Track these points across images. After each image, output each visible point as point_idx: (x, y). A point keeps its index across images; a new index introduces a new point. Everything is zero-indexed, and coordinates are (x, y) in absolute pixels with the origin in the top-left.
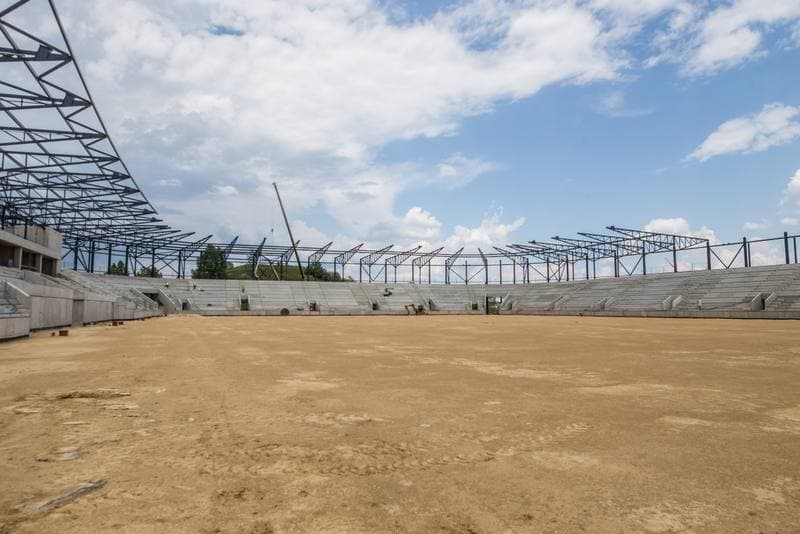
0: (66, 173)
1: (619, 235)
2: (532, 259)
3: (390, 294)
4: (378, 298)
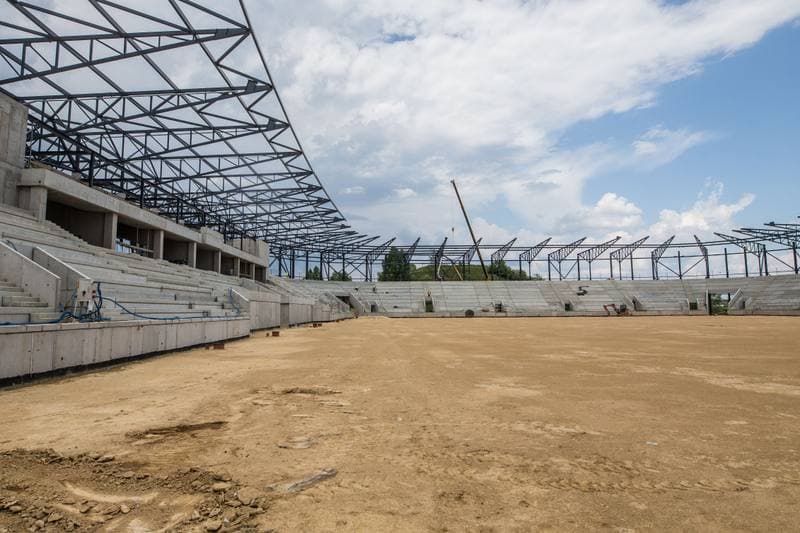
4: (572, 299)
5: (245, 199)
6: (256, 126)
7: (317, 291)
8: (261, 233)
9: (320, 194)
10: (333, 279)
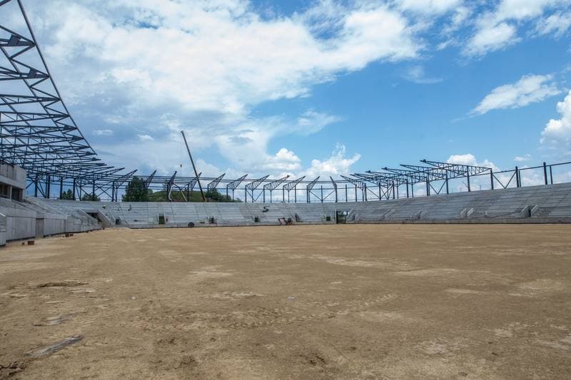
1: (429, 166)
2: (368, 184)
3: (267, 210)
4: (258, 213)
5: (4, 132)
6: (17, 73)
9: (75, 133)
10: (84, 199)
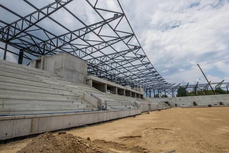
0: (142, 74)
5: (136, 77)
6: (137, 58)
7: (158, 101)
8: (141, 86)
9: (156, 73)
10: (162, 97)
